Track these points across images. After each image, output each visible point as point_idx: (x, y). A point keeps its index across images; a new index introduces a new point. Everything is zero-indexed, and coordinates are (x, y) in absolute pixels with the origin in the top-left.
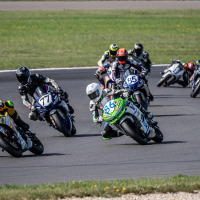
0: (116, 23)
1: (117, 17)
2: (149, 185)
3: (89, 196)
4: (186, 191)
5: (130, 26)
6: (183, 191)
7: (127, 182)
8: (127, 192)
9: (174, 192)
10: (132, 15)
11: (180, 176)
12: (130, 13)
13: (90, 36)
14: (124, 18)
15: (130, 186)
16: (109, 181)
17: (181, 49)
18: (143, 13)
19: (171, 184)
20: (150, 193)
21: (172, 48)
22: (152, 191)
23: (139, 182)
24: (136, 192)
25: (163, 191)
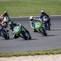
0: (9, 4)
1: (9, 2)
2: (20, 54)
3: (1, 57)
4: (31, 55)
5: (14, 5)
6: (30, 55)
7: (13, 53)
8: (13, 56)
9: (27, 56)
10: (14, 2)
11: (29, 51)
12: (13, 1)
13: (1, 8)
14: (12, 3)
15: (14, 54)
16: (7, 52)
17: (29, 12)
18: (18, 1)
19: (26, 53)
20: (20, 56)
21: (26, 12)
22: (20, 55)
23: (16, 53)
24: (16, 56)
25: (24, 55)
